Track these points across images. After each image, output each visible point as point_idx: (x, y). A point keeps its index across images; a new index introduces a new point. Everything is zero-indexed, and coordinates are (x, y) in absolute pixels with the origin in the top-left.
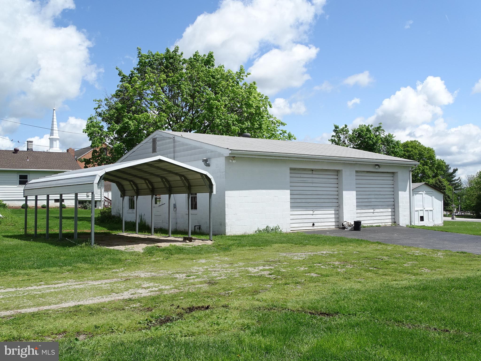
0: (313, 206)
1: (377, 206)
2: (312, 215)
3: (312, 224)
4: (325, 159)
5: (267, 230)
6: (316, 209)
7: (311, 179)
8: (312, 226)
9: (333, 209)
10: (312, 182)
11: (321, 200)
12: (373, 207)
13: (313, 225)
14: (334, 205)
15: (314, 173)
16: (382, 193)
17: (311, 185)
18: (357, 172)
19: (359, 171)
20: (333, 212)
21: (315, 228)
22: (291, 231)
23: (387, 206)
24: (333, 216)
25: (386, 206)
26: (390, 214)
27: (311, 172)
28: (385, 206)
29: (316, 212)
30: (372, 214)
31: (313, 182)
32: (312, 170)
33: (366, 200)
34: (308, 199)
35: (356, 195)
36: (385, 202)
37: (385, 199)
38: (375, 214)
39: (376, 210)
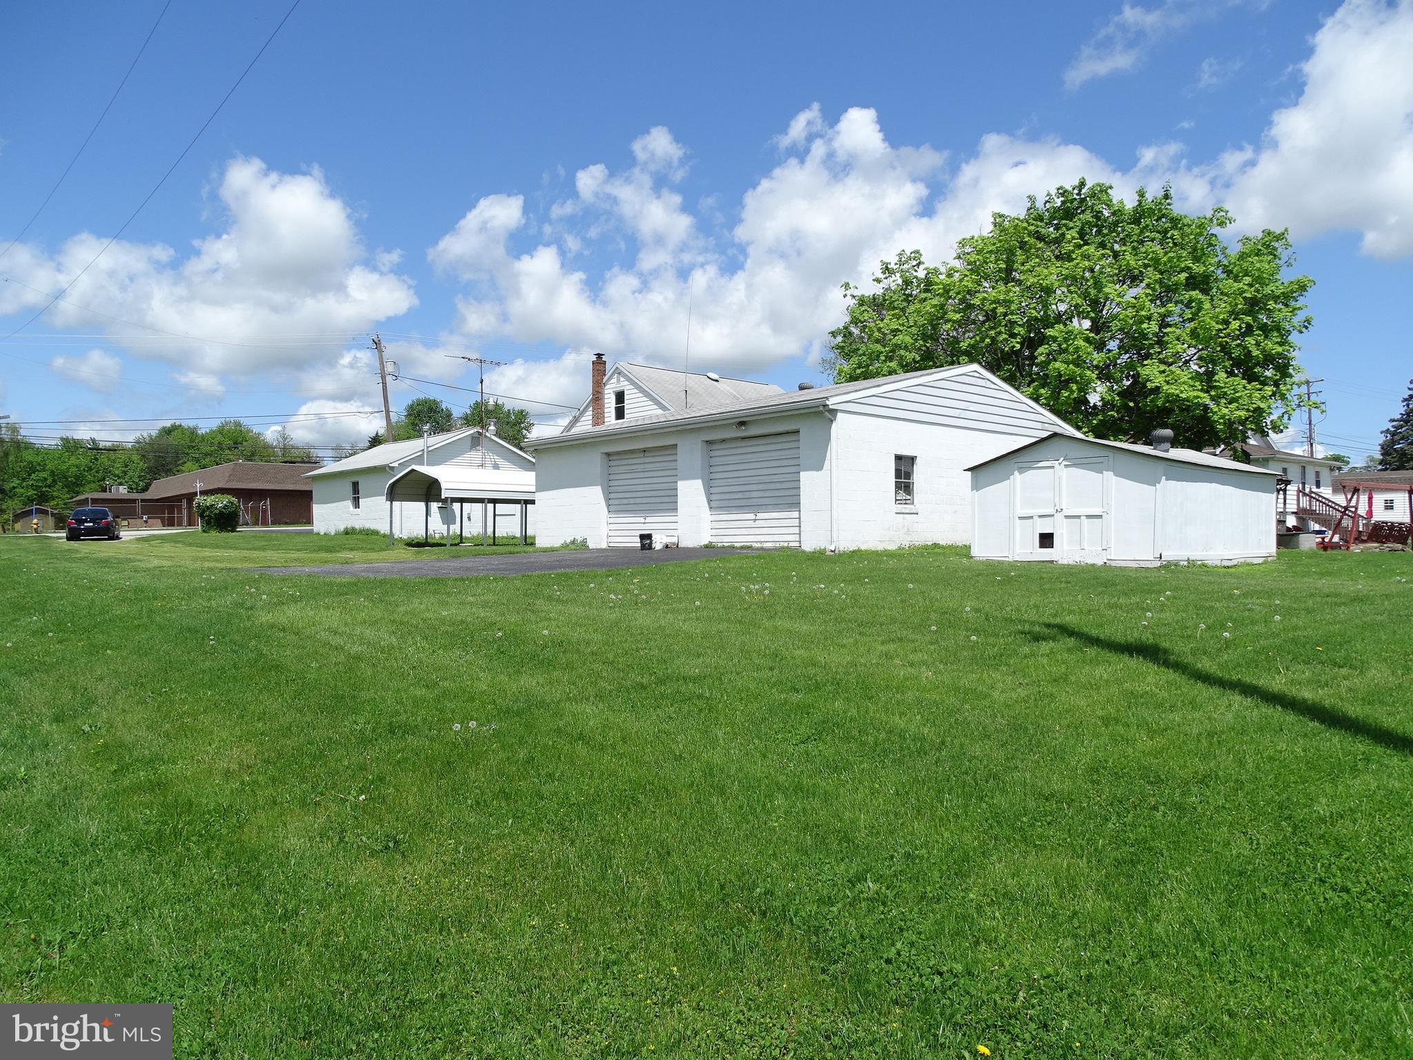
0: (645, 509)
1: (765, 506)
2: (644, 523)
6: (649, 514)
7: (642, 466)
12: (754, 508)
15: (647, 454)
17: (642, 475)
22: (608, 546)
25: (787, 505)
27: (642, 455)
28: (782, 506)
29: (649, 520)
30: (751, 524)
31: (645, 470)
33: (739, 495)
34: (639, 499)
36: (785, 497)
37: (783, 491)
38: (759, 523)
39: (760, 516)
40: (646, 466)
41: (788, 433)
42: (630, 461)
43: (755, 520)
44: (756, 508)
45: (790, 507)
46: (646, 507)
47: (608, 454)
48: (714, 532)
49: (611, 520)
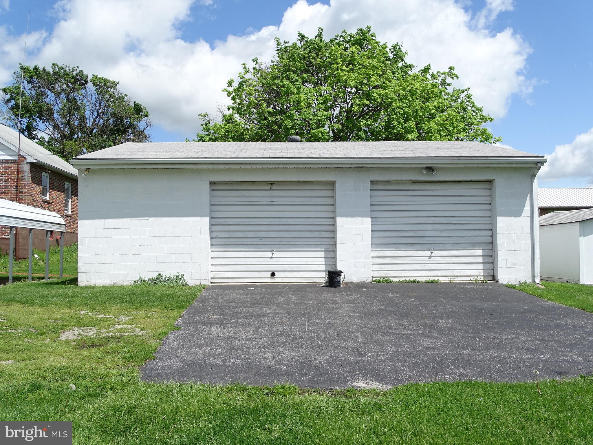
0: (273, 243)
1: (442, 245)
2: (271, 258)
3: (270, 273)
4: (278, 164)
5: (157, 280)
6: (278, 248)
7: (268, 199)
8: (269, 276)
9: (322, 248)
10: (270, 203)
11: (290, 233)
12: (428, 246)
13: (273, 275)
14: (324, 243)
15: (274, 187)
16: (455, 220)
17: (268, 208)
18: (372, 183)
19: (389, 181)
20: (322, 254)
21: (277, 280)
22: (211, 283)
23: (473, 245)
24: (323, 261)
25: (469, 244)
26: (481, 259)
27: (269, 187)
28: (463, 245)
29: (277, 254)
30: (426, 260)
31: (272, 203)
32: (272, 184)
33: (411, 234)
34: (263, 233)
35: (371, 224)
36: (466, 238)
37: (464, 232)
38: (433, 260)
39: (436, 253)
40: (274, 199)
41: (471, 181)
42: (247, 193)
43: (430, 257)
44: (431, 246)
45: (473, 246)
46: (277, 241)
47: (212, 183)
48: (376, 267)
49: (216, 254)
